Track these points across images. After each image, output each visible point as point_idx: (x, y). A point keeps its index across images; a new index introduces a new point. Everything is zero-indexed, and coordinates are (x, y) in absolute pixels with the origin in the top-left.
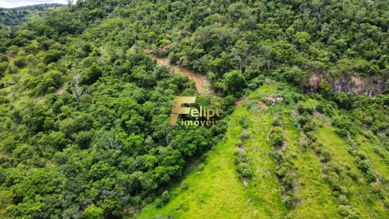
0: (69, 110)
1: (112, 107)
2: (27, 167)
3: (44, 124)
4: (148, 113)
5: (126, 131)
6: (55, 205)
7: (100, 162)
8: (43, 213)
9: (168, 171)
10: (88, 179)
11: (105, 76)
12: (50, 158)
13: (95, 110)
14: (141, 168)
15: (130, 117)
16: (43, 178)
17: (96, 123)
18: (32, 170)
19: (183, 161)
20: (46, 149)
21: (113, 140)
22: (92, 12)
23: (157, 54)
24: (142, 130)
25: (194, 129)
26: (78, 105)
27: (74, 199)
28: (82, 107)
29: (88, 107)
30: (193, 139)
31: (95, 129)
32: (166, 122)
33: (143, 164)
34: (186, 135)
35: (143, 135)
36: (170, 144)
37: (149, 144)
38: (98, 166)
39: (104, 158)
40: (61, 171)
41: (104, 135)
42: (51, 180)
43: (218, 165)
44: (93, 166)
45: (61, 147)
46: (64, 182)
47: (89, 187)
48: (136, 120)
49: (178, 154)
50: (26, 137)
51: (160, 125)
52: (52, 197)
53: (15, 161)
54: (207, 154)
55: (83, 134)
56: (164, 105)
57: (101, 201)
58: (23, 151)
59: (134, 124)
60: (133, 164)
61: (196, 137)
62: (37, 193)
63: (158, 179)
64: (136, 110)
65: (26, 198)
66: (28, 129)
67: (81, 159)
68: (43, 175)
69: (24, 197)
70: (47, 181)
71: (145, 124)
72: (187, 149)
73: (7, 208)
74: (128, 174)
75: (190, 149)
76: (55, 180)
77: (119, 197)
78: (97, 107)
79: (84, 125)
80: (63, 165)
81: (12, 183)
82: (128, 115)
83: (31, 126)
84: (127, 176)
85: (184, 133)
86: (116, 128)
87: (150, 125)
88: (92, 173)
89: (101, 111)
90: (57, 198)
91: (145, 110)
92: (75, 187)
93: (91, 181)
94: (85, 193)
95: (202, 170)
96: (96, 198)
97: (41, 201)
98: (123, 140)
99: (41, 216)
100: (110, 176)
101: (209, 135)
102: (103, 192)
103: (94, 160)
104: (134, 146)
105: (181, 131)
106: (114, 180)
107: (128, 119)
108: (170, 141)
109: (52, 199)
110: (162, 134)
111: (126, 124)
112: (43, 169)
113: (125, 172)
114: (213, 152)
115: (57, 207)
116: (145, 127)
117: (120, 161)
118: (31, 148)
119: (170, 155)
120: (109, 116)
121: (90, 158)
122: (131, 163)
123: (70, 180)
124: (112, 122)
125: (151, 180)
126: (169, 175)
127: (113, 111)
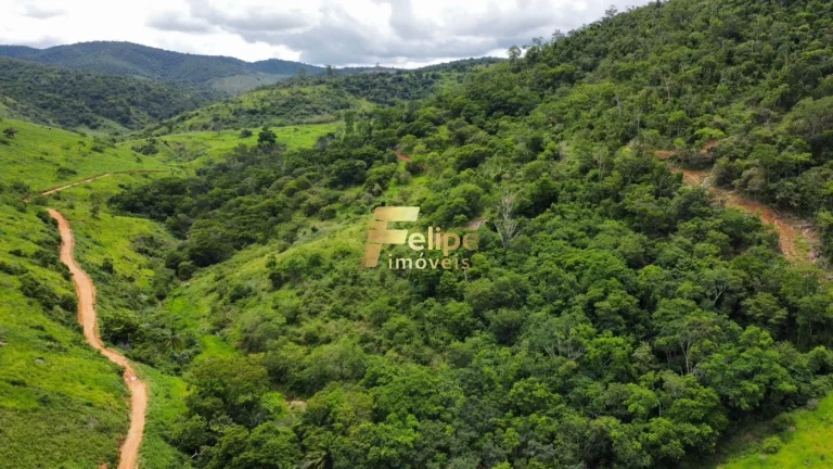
0: (487, 264)
1: (570, 269)
2: (401, 358)
3: (438, 284)
4: (649, 291)
5: (594, 322)
6: (437, 443)
7: (531, 378)
8: (414, 453)
9: (680, 434)
10: (505, 408)
11: (564, 202)
12: (442, 351)
13: (534, 270)
14: (618, 411)
15: (606, 293)
16: (424, 385)
17: (533, 296)
18: (408, 365)
19: (722, 418)
20: (437, 331)
21: (563, 337)
22: (553, 71)
23: (687, 161)
24: (630, 328)
25: (761, 346)
26: (504, 254)
27: (472, 441)
28: (510, 261)
29: (522, 261)
30: (757, 371)
31: (531, 308)
32: (691, 318)
33: (624, 403)
34: (738, 357)
35: (632, 338)
36: (695, 371)
37: (642, 361)
38: (527, 385)
39: (539, 372)
40: (458, 380)
41: (546, 324)
42: (438, 392)
43: (824, 451)
44: (516, 384)
45: (462, 332)
46: (458, 403)
47: (503, 425)
48: (619, 302)
49: (712, 399)
50: (407, 303)
51: (675, 324)
52: (435, 425)
53: (383, 342)
54: (790, 415)
55: (506, 314)
56: (690, 279)
57: (523, 460)
58: (399, 329)
59: (613, 310)
60: (601, 397)
61: (764, 366)
62: (410, 411)
63: (655, 446)
64: (622, 281)
65: (392, 416)
66: (412, 288)
67: (496, 364)
68: (425, 380)
69: (389, 413)
70: (431, 393)
71: (638, 314)
72: (738, 392)
73: (362, 426)
74: (587, 419)
75: (744, 393)
76: (445, 394)
77: (560, 462)
78: (540, 263)
79: (510, 295)
80: (461, 369)
81: (373, 382)
82: (602, 289)
83: (417, 283)
84: (584, 421)
85: (733, 351)
86: (573, 314)
87: (651, 318)
88: (513, 397)
89: (548, 273)
90: (444, 430)
91: (642, 283)
92: (478, 418)
93: (510, 414)
94: (495, 435)
95: (772, 453)
96: (514, 450)
97: (415, 428)
98: (585, 342)
99: (411, 456)
100: (549, 412)
101: (802, 368)
102: (530, 442)
103: (520, 370)
104: (607, 358)
105: (727, 346)
106: (556, 423)
107: (602, 299)
108: (695, 363)
109: (434, 429)
110: (676, 343)
111: (595, 308)
112: (426, 368)
113: (581, 413)
114: (811, 413)
115: (441, 449)
116: (638, 322)
117: (572, 386)
118: (413, 325)
119: (692, 397)
120: (563, 285)
121: (513, 365)
122: (598, 395)
123: (471, 401)
124: (566, 299)
125: (639, 445)
126: (683, 443)
127: (571, 277)
